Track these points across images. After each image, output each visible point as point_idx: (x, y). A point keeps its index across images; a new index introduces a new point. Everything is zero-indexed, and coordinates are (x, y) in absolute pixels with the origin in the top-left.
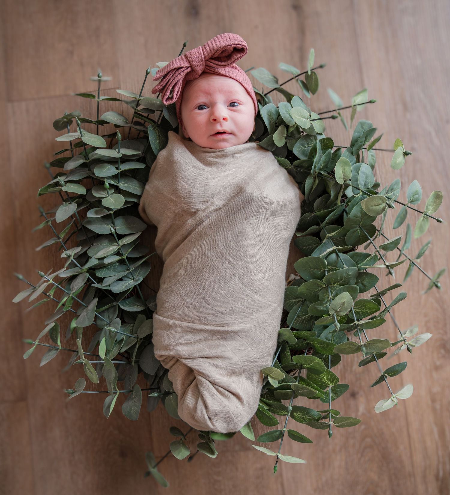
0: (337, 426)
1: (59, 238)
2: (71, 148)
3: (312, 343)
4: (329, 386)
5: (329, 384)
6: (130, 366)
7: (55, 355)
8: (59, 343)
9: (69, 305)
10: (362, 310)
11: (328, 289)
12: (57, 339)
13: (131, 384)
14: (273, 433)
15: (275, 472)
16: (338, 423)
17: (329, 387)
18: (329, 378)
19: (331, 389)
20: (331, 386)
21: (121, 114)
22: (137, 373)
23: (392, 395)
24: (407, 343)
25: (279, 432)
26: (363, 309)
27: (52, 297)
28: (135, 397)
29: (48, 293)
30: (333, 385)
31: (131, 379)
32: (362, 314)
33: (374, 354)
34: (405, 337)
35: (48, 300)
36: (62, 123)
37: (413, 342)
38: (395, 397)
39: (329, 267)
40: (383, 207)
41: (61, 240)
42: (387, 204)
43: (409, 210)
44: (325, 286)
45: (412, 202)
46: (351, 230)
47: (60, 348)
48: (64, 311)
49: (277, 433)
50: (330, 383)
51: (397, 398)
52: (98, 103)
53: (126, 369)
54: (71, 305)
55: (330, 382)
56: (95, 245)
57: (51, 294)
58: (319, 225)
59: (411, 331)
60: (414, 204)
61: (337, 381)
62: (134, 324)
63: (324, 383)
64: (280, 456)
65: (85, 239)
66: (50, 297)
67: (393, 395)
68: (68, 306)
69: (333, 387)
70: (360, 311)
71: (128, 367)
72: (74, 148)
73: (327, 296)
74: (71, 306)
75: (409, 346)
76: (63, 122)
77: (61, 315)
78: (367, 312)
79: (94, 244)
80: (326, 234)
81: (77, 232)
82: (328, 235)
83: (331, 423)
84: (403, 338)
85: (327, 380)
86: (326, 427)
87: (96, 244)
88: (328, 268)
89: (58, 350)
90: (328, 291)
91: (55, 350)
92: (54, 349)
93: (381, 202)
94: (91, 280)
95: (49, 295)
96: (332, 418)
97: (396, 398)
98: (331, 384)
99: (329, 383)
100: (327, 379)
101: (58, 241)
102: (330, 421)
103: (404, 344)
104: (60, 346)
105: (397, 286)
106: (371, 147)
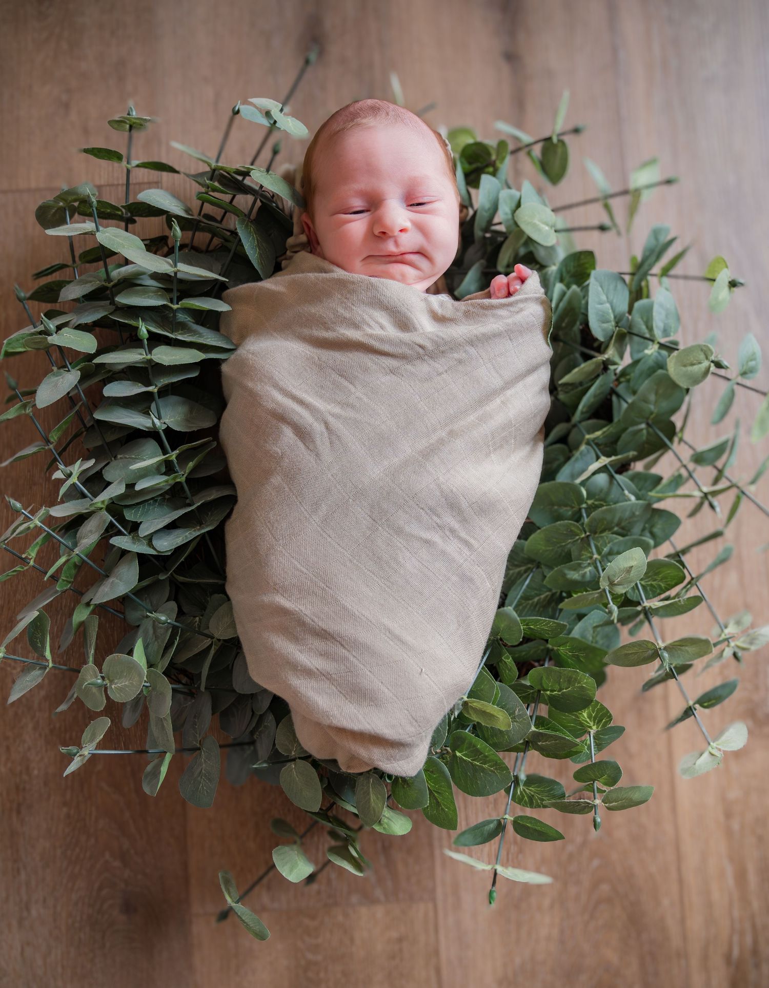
0: (609, 808)
1: (48, 442)
2: (74, 261)
3: (555, 648)
4: (591, 730)
5: (590, 727)
6: (193, 701)
7: (40, 680)
8: (48, 654)
9: (68, 580)
10: (653, 583)
11: (589, 541)
12: (44, 647)
13: (198, 735)
14: (484, 826)
15: (492, 902)
16: (612, 802)
17: (590, 732)
18: (593, 715)
19: (593, 736)
20: (593, 731)
21: (176, 195)
22: (211, 712)
23: (709, 744)
24: (732, 644)
25: (495, 822)
26: (654, 581)
27: (32, 563)
28: (205, 761)
29: (24, 553)
30: (599, 729)
31: (198, 724)
32: (651, 590)
33: (672, 667)
34: (729, 634)
35: (25, 568)
36: (56, 211)
37: (744, 642)
38: (716, 748)
39: (590, 502)
40: (706, 368)
41: (51, 446)
42: (712, 362)
43: (739, 390)
44: (583, 535)
45: (744, 374)
46: (631, 429)
47: (51, 665)
48: (57, 591)
49: (492, 826)
50: (594, 725)
51: (720, 750)
52: (128, 171)
53: (186, 707)
54: (73, 580)
55: (594, 722)
56: (121, 458)
57: (30, 557)
58: (568, 420)
59: (738, 623)
60: (748, 378)
61: (608, 721)
62: (201, 617)
63: (581, 724)
64: (500, 869)
65: (100, 446)
66: (29, 563)
67: (712, 744)
68: (66, 581)
69: (598, 732)
70: (647, 585)
71: (190, 703)
72: (80, 262)
73: (589, 555)
74: (73, 582)
75: (737, 650)
76: (56, 209)
77: (52, 598)
78: (660, 586)
79: (119, 456)
80: (584, 436)
81: (85, 433)
82: (587, 436)
83: (598, 802)
84: (725, 635)
85: (588, 720)
86: (586, 810)
87: (121, 456)
88: (586, 503)
89: (45, 668)
90: (589, 545)
91: (40, 669)
92: (38, 668)
93: (702, 356)
94: (117, 527)
95: (26, 558)
96: (597, 793)
97: (716, 750)
98: (594, 728)
99: (592, 724)
100: (590, 717)
101: (46, 448)
102: (595, 799)
103: (728, 646)
104: (50, 661)
105: (717, 535)
106: (665, 272)
